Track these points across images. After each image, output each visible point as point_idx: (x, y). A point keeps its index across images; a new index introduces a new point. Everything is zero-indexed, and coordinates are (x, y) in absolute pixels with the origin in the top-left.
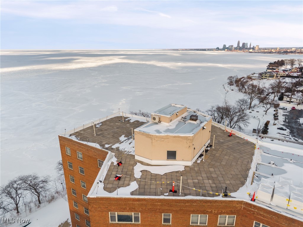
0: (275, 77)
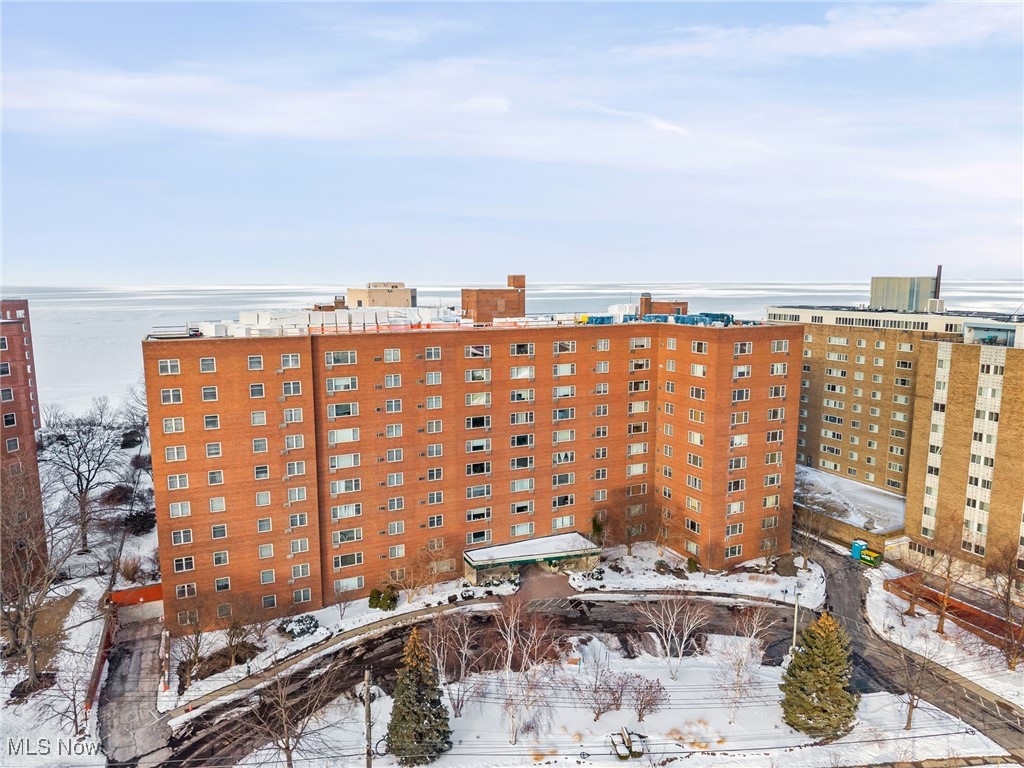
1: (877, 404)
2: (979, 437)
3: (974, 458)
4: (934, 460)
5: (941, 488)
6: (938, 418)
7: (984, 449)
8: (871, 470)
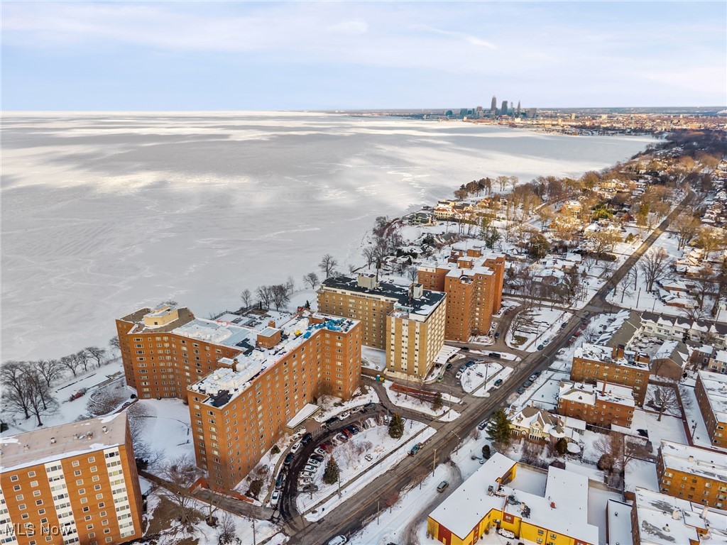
0: (430, 222)
1: (367, 321)
2: (403, 342)
3: (403, 347)
4: (393, 348)
5: (395, 355)
6: (393, 336)
7: (405, 345)
8: (367, 341)
